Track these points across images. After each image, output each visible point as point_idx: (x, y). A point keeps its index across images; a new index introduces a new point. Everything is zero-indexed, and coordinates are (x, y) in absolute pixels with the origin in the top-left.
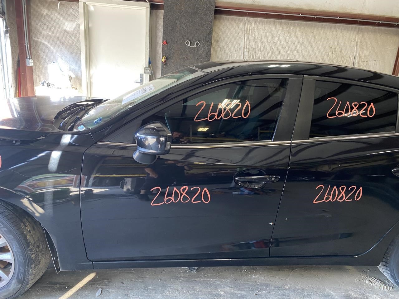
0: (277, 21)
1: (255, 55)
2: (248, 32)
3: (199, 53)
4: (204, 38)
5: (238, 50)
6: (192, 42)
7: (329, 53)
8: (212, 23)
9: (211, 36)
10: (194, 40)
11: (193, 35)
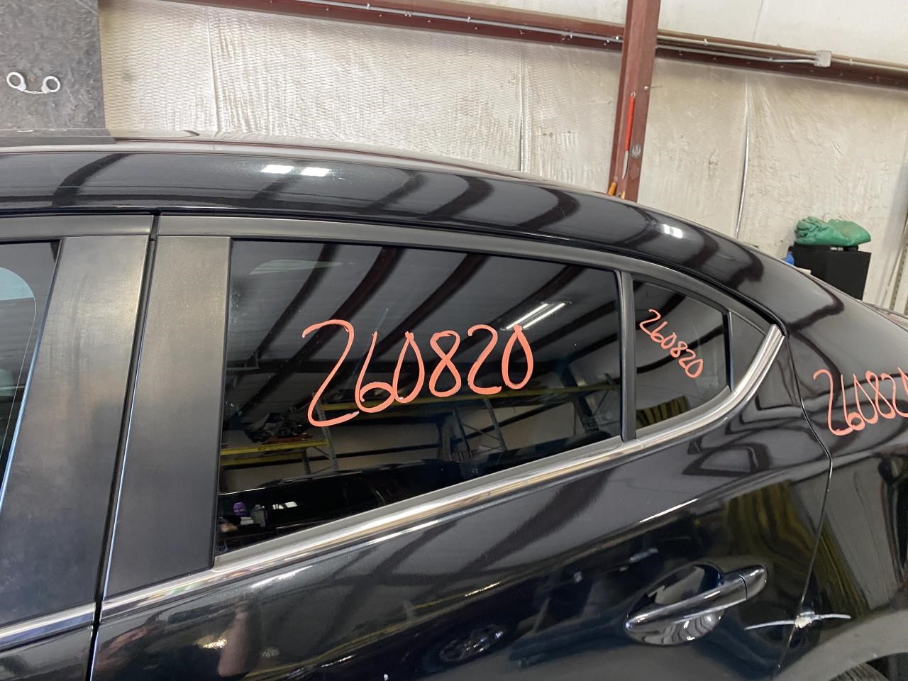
0: (305, 22)
1: (255, 119)
2: (223, 52)
3: (64, 113)
4: (73, 65)
5: (197, 105)
6: (31, 77)
7: (456, 114)
8: (95, 18)
9: (94, 61)
10: (36, 70)
11: (32, 57)
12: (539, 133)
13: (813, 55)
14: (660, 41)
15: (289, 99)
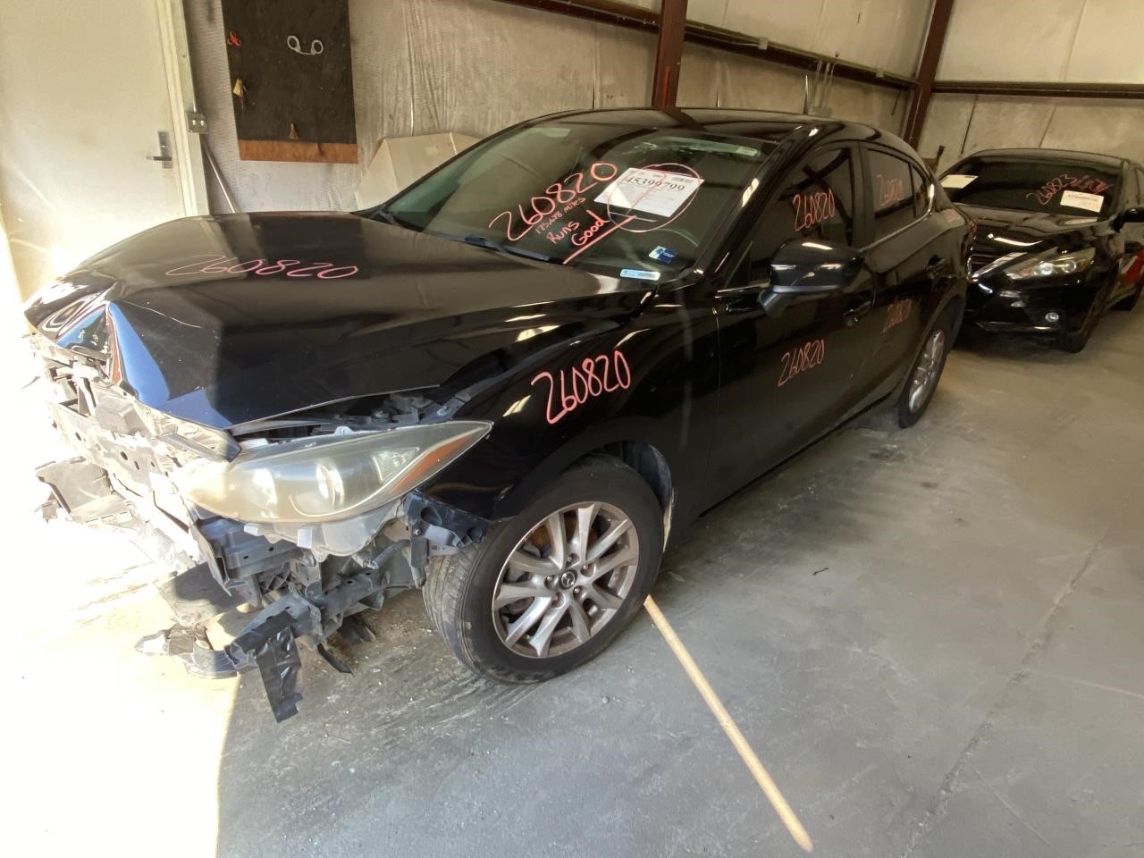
12: (605, 95)
13: (757, 41)
14: (687, 29)
15: (457, 63)
